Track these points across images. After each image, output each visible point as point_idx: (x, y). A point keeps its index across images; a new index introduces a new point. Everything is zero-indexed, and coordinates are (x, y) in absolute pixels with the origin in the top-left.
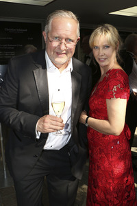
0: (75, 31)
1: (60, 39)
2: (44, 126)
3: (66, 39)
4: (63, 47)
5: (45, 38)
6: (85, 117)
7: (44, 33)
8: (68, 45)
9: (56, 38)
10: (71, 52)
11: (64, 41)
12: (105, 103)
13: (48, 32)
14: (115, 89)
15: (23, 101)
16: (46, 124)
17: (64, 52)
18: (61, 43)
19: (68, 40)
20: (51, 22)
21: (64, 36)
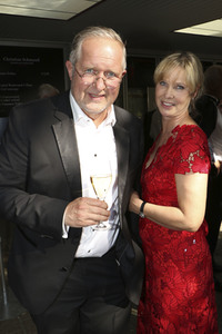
0: (120, 59)
1: (95, 71)
2: (78, 216)
3: (106, 73)
4: (101, 85)
5: (70, 72)
6: (138, 202)
7: (69, 64)
8: (109, 82)
9: (90, 70)
10: (113, 94)
11: (102, 75)
12: (173, 180)
13: (76, 62)
14: (191, 157)
15: (36, 176)
16: (81, 212)
17: (103, 93)
18: (98, 79)
19: (109, 73)
20: (80, 45)
21: (103, 67)
